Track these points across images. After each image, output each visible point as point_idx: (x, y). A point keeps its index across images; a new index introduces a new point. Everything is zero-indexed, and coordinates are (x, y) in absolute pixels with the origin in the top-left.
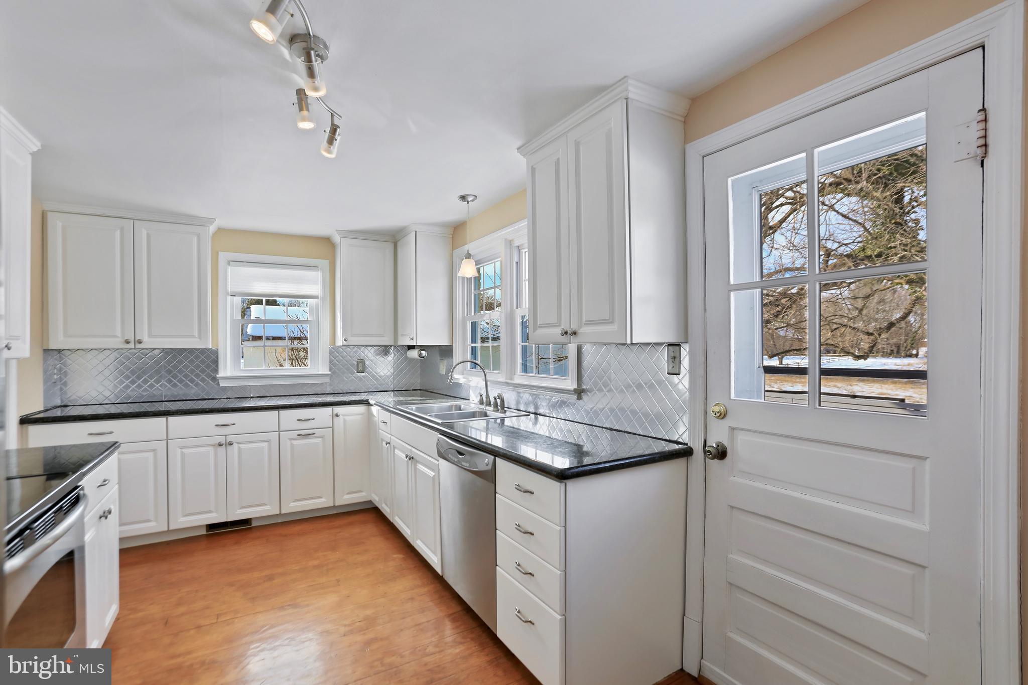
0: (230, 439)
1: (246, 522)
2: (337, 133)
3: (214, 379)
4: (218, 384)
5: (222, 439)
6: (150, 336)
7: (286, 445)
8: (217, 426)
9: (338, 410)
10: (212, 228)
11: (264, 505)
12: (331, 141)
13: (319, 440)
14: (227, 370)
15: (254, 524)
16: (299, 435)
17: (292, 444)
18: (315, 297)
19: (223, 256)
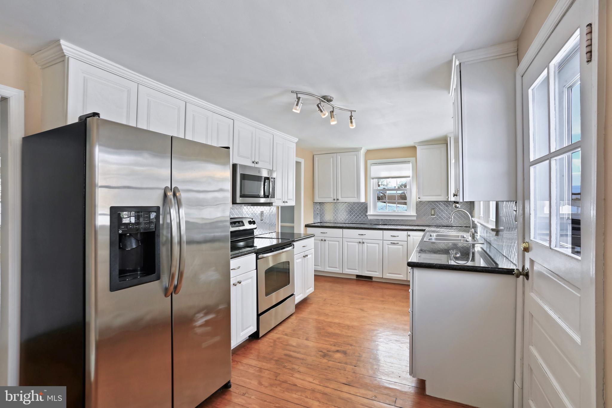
0: (364, 241)
1: (370, 278)
2: (353, 119)
3: (366, 216)
4: (367, 217)
5: (361, 241)
6: (341, 197)
7: (386, 247)
8: (359, 234)
9: (410, 233)
10: (362, 152)
11: (376, 272)
12: (351, 122)
13: (401, 247)
14: (371, 212)
15: (374, 280)
16: (391, 243)
17: (388, 246)
18: (409, 177)
19: (369, 162)
